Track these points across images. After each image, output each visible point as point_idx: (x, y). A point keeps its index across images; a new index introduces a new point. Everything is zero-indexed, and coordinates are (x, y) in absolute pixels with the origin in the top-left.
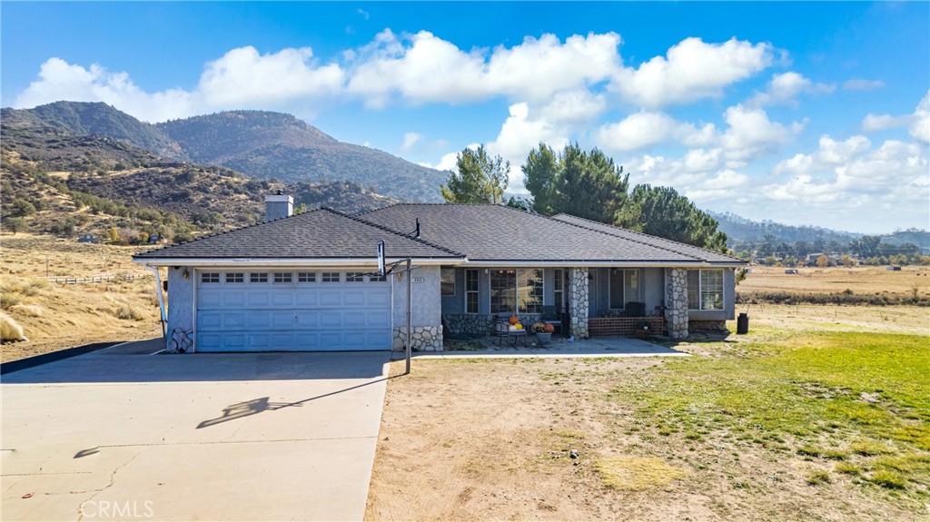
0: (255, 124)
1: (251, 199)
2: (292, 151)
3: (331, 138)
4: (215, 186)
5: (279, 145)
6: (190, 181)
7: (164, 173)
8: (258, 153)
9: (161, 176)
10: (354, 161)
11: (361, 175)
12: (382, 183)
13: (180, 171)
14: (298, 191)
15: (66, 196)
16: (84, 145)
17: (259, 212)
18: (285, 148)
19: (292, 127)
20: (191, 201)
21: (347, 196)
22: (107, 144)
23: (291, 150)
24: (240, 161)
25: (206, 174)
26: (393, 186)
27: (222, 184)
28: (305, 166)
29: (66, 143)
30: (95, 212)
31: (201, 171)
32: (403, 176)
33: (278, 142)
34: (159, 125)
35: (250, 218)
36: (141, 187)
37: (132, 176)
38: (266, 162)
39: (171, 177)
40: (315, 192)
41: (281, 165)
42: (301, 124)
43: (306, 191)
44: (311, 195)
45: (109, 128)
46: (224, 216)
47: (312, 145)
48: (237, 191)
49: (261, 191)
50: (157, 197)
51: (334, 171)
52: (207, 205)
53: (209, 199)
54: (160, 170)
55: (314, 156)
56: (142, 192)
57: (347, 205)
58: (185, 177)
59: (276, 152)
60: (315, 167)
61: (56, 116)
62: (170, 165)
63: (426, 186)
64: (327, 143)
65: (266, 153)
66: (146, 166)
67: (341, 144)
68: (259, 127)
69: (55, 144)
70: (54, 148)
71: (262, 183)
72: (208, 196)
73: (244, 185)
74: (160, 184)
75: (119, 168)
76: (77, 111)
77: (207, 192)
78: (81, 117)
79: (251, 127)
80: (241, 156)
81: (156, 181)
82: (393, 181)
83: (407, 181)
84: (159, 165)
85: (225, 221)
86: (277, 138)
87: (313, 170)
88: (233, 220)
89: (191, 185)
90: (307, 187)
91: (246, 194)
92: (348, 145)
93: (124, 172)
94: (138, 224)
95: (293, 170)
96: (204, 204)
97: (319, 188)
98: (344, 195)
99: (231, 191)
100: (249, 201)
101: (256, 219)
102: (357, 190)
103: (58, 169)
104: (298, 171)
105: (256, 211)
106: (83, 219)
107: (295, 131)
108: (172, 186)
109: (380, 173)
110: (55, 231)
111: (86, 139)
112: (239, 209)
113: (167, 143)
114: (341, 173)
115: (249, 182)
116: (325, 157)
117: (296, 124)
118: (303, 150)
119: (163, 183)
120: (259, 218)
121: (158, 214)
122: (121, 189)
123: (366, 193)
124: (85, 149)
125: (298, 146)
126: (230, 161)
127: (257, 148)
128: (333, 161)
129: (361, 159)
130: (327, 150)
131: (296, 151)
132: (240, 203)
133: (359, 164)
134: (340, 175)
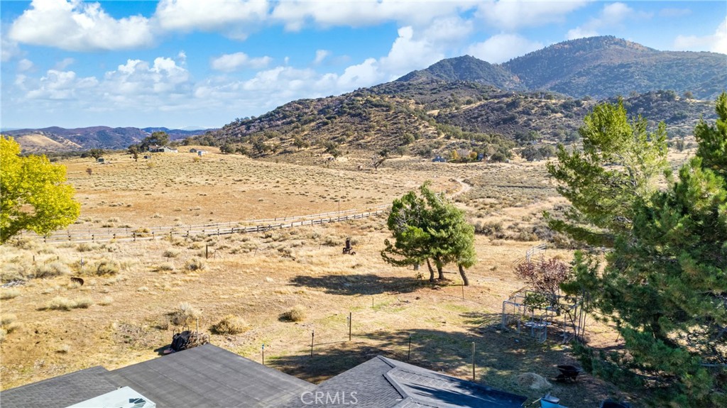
0: (578, 51)
1: (565, 117)
2: (611, 69)
3: (652, 50)
4: (536, 109)
5: (599, 65)
6: (517, 107)
7: (498, 103)
8: (580, 75)
9: (496, 105)
10: (675, 68)
11: (680, 81)
13: (509, 100)
15: (433, 128)
16: (451, 89)
18: (604, 66)
19: (612, 47)
20: (517, 123)
21: (659, 105)
22: (465, 86)
23: (609, 67)
24: (565, 84)
25: (530, 99)
27: (542, 107)
28: (622, 80)
29: (441, 89)
30: (448, 138)
31: (526, 98)
33: (599, 62)
34: (504, 64)
36: (482, 115)
37: (477, 108)
38: (586, 81)
39: (503, 105)
41: (600, 82)
42: (621, 43)
45: (471, 72)
46: (542, 133)
47: (632, 60)
48: (554, 111)
49: (575, 109)
50: (492, 122)
51: (652, 81)
52: (529, 125)
53: (531, 120)
54: (496, 101)
55: (631, 70)
56: (482, 119)
57: (657, 113)
58: (514, 104)
59: (596, 72)
60: (633, 80)
61: (440, 70)
62: (503, 96)
64: (648, 55)
65: (588, 74)
66: (486, 99)
67: (663, 52)
68: (581, 52)
69: (435, 91)
70: (434, 93)
71: (576, 102)
72: (530, 117)
73: (561, 105)
74: (495, 112)
75: (469, 102)
76: (452, 64)
77: (529, 115)
78: (454, 68)
79: (575, 53)
80: (566, 80)
81: (493, 110)
84: (495, 97)
85: (542, 137)
86: (598, 59)
87: (630, 82)
88: (548, 136)
89: (518, 110)
91: (561, 112)
92: (670, 53)
93: (472, 105)
94: (472, 145)
95: (610, 85)
96: (527, 124)
97: (629, 100)
98: (655, 104)
99: (549, 111)
100: (564, 119)
101: (566, 134)
102: (670, 98)
103: (433, 109)
104: (616, 86)
105: (569, 126)
106: (440, 144)
107: (615, 49)
108: (504, 113)
110: (421, 154)
111: (453, 84)
112: (554, 127)
113: (509, 77)
114: (659, 82)
115: (565, 103)
116: (643, 69)
118: (622, 66)
119: (497, 111)
121: (488, 136)
122: (468, 118)
123: (681, 99)
124: (451, 91)
125: (617, 62)
126: (556, 85)
127: (579, 70)
128: (651, 71)
129: (683, 65)
130: (646, 62)
131: (615, 68)
132: (556, 121)
133: (681, 70)
134: (658, 84)
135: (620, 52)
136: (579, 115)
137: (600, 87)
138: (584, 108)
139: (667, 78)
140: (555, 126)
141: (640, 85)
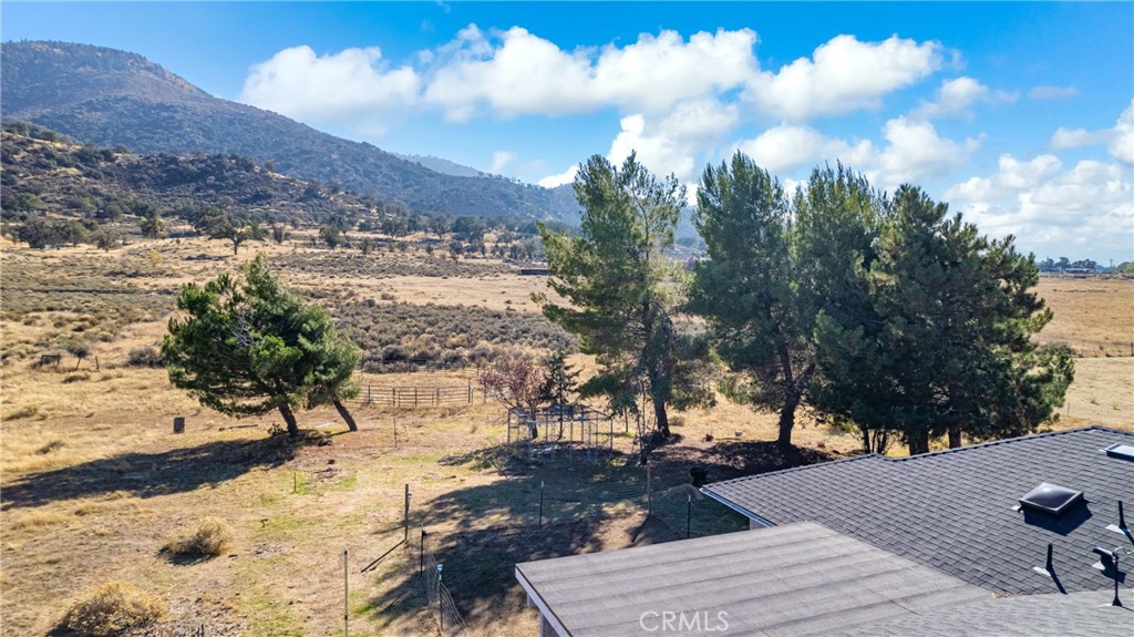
0: (82, 65)
1: (85, 176)
2: (147, 108)
3: (203, 92)
5: (125, 98)
8: (91, 106)
10: (238, 125)
11: (249, 146)
12: (280, 158)
14: (160, 166)
17: (101, 195)
18: (134, 102)
19: (143, 73)
21: (235, 175)
23: (143, 106)
24: (62, 117)
26: (295, 161)
28: (166, 129)
32: (308, 148)
33: (123, 93)
35: (87, 203)
38: (104, 120)
40: (187, 169)
41: (129, 126)
42: (156, 69)
43: (173, 166)
44: (181, 174)
47: (177, 101)
48: (62, 163)
49: (103, 164)
51: (210, 139)
55: (178, 116)
57: (234, 188)
59: (120, 107)
60: (182, 132)
63: (340, 163)
64: (196, 99)
65: (105, 108)
67: (218, 100)
68: (89, 68)
71: (103, 152)
73: (74, 154)
79: (76, 67)
80: (62, 110)
82: (294, 155)
83: (314, 156)
86: (121, 87)
87: (178, 135)
90: (174, 161)
91: (77, 167)
92: (229, 103)
95: (148, 135)
97: (192, 162)
98: (230, 173)
100: (84, 179)
101: (97, 206)
102: (249, 167)
104: (157, 137)
105: (96, 193)
107: (148, 79)
109: (275, 144)
114: (221, 142)
115: (82, 151)
116: (196, 119)
117: (148, 69)
118: (162, 107)
120: (101, 203)
123: (262, 171)
125: (156, 100)
126: (43, 116)
127: (89, 99)
128: (207, 124)
129: (248, 124)
130: (199, 109)
131: (152, 107)
132: (68, 180)
133: (246, 130)
134: (218, 145)
135: (158, 85)
136: (110, 175)
137: (129, 134)
138: (119, 165)
139: (230, 138)
140: (69, 189)
141: (193, 143)
